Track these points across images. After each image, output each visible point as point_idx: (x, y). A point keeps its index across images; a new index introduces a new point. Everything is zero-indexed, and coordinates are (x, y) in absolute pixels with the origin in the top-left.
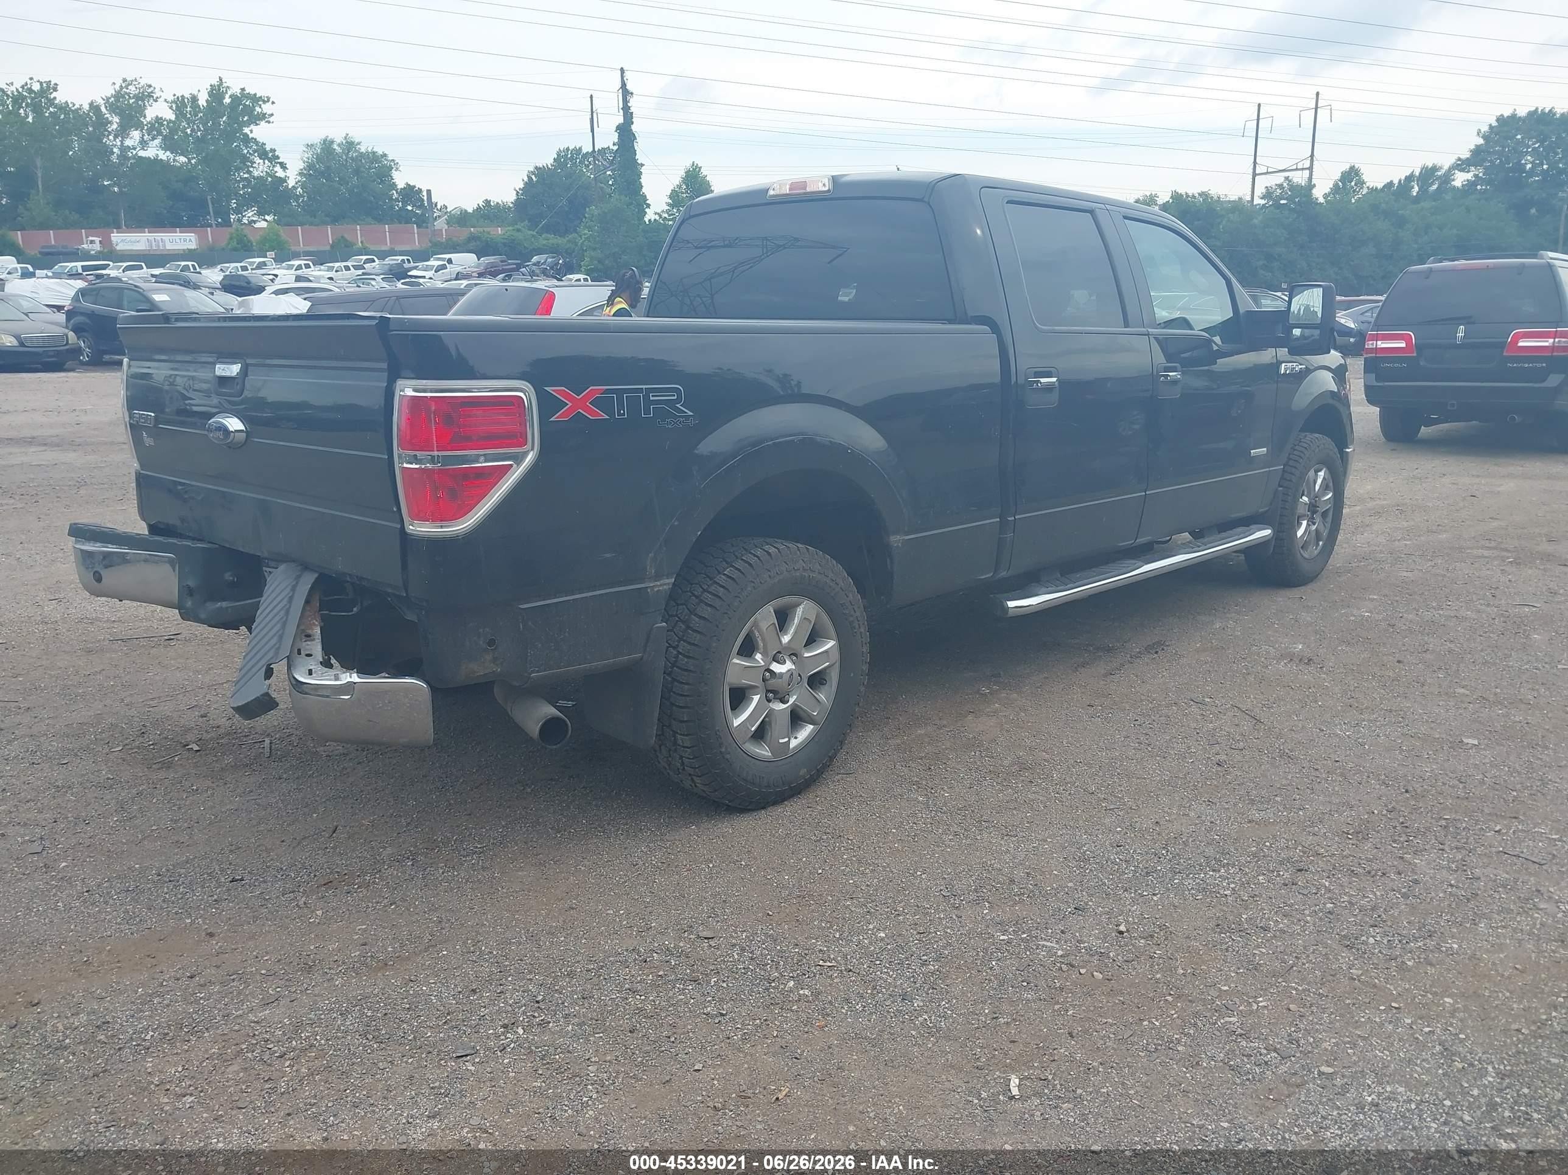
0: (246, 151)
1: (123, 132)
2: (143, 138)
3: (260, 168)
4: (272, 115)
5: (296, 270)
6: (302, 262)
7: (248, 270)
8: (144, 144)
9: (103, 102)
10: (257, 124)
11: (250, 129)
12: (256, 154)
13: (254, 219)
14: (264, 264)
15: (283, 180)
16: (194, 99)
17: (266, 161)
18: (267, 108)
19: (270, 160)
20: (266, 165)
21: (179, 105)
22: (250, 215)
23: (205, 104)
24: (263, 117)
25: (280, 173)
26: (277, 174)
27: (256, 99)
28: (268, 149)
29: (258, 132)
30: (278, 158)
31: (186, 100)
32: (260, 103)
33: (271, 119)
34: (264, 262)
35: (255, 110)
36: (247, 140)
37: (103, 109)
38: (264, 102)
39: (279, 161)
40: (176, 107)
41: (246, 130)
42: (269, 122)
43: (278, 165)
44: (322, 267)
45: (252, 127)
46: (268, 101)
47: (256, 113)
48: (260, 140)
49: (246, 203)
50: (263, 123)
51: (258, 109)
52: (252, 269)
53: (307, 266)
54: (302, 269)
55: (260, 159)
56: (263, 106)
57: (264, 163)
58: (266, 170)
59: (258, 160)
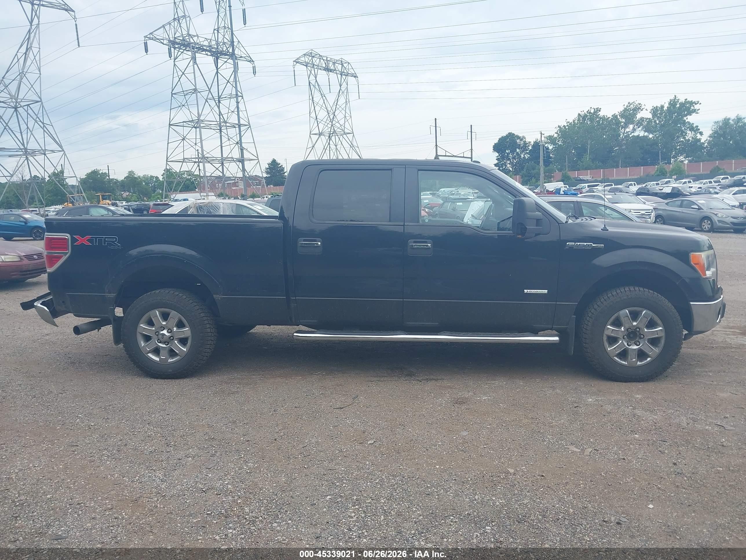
0: (683, 128)
1: (626, 126)
2: (634, 127)
3: (690, 135)
4: (699, 109)
5: (683, 184)
6: (687, 180)
7: (659, 185)
8: (634, 130)
9: (618, 114)
10: (691, 115)
11: (686, 117)
12: (688, 129)
13: (683, 160)
14: (669, 182)
15: (699, 140)
16: (662, 107)
17: (693, 132)
18: (696, 107)
19: (695, 132)
20: (693, 134)
21: (655, 111)
22: (681, 158)
23: (667, 109)
24: (694, 111)
25: (699, 136)
26: (697, 138)
27: (692, 103)
28: (694, 126)
29: (691, 119)
30: (699, 130)
31: (658, 108)
32: (693, 105)
33: (698, 112)
34: (669, 181)
35: (691, 108)
36: (684, 123)
37: (619, 117)
38: (696, 104)
39: (699, 131)
40: (653, 112)
41: (685, 118)
42: (697, 113)
43: (699, 133)
44: (697, 182)
45: (688, 117)
46: (698, 103)
47: (691, 110)
48: (691, 122)
49: (680, 152)
50: (694, 114)
51: (692, 108)
52: (661, 184)
53: (690, 182)
54: (686, 183)
55: (690, 131)
56: (695, 106)
57: (692, 133)
58: (692, 136)
59: (689, 132)
